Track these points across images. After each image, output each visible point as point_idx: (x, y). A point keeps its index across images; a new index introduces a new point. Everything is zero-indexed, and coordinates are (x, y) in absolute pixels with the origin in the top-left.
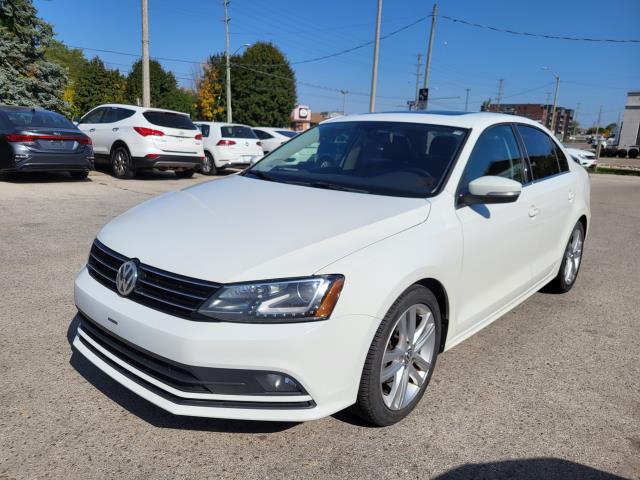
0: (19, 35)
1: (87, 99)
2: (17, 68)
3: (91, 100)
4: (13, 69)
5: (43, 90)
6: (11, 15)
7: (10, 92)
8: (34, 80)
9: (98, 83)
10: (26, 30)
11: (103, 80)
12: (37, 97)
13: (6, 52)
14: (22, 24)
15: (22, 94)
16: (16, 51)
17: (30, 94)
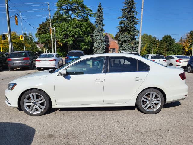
0: (131, 34)
1: (149, 49)
2: (129, 43)
3: (150, 49)
4: (128, 43)
5: (135, 47)
6: (129, 30)
7: (127, 49)
8: (133, 45)
9: (153, 44)
10: (132, 33)
11: (154, 43)
12: (133, 49)
13: (127, 39)
14: (132, 32)
15: (129, 49)
16: (129, 38)
17: (131, 49)
